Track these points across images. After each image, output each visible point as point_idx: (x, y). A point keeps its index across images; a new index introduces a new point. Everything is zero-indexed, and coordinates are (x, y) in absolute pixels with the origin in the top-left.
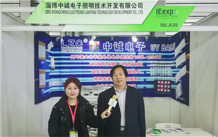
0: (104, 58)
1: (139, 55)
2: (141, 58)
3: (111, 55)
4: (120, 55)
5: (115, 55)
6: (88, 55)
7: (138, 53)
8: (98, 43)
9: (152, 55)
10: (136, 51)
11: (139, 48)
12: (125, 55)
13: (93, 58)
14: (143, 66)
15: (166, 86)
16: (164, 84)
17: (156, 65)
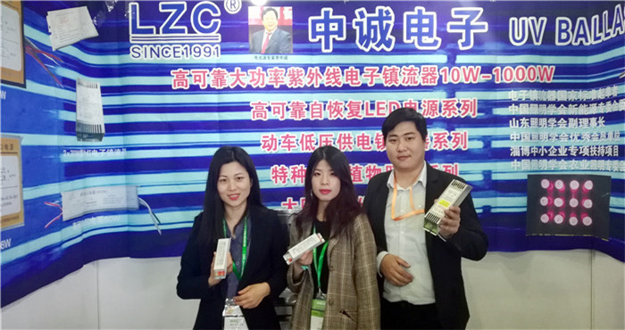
0: (314, 81)
1: (459, 65)
2: (471, 80)
3: (344, 67)
4: (381, 66)
5: (361, 67)
6: (245, 67)
7: (455, 59)
8: (288, 13)
9: (514, 66)
10: (450, 46)
11: (460, 36)
12: (400, 65)
13: (267, 82)
14: (477, 114)
15: (574, 203)
16: (567, 194)
17: (534, 110)
